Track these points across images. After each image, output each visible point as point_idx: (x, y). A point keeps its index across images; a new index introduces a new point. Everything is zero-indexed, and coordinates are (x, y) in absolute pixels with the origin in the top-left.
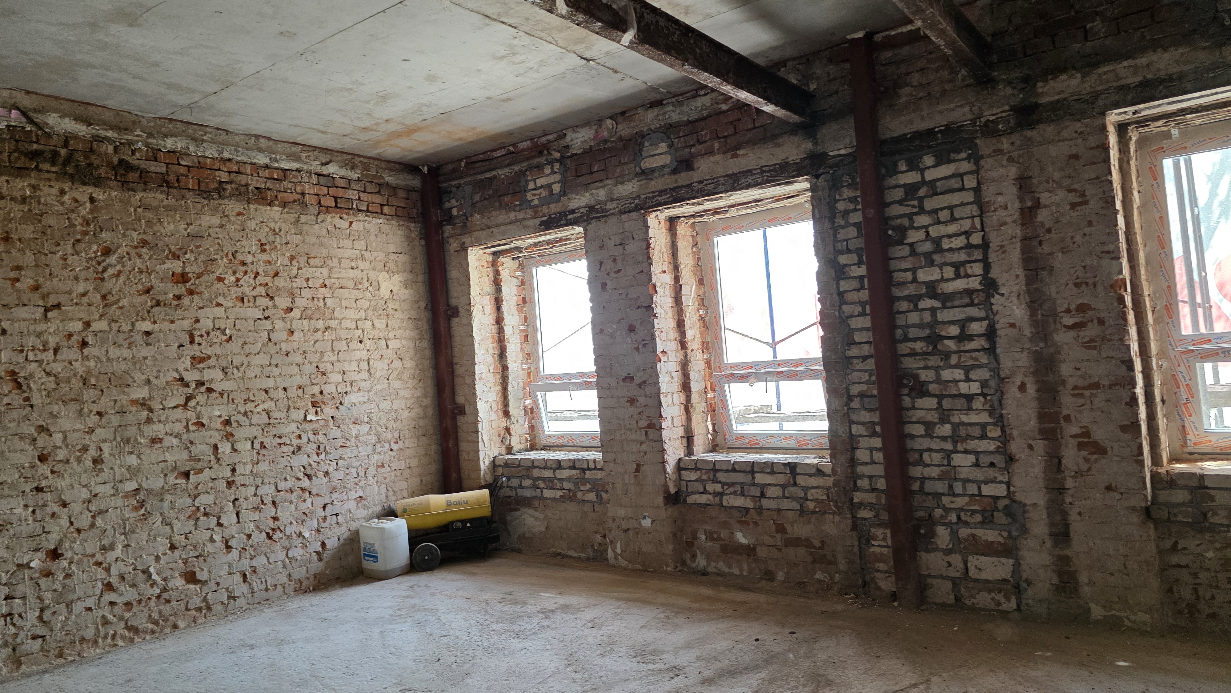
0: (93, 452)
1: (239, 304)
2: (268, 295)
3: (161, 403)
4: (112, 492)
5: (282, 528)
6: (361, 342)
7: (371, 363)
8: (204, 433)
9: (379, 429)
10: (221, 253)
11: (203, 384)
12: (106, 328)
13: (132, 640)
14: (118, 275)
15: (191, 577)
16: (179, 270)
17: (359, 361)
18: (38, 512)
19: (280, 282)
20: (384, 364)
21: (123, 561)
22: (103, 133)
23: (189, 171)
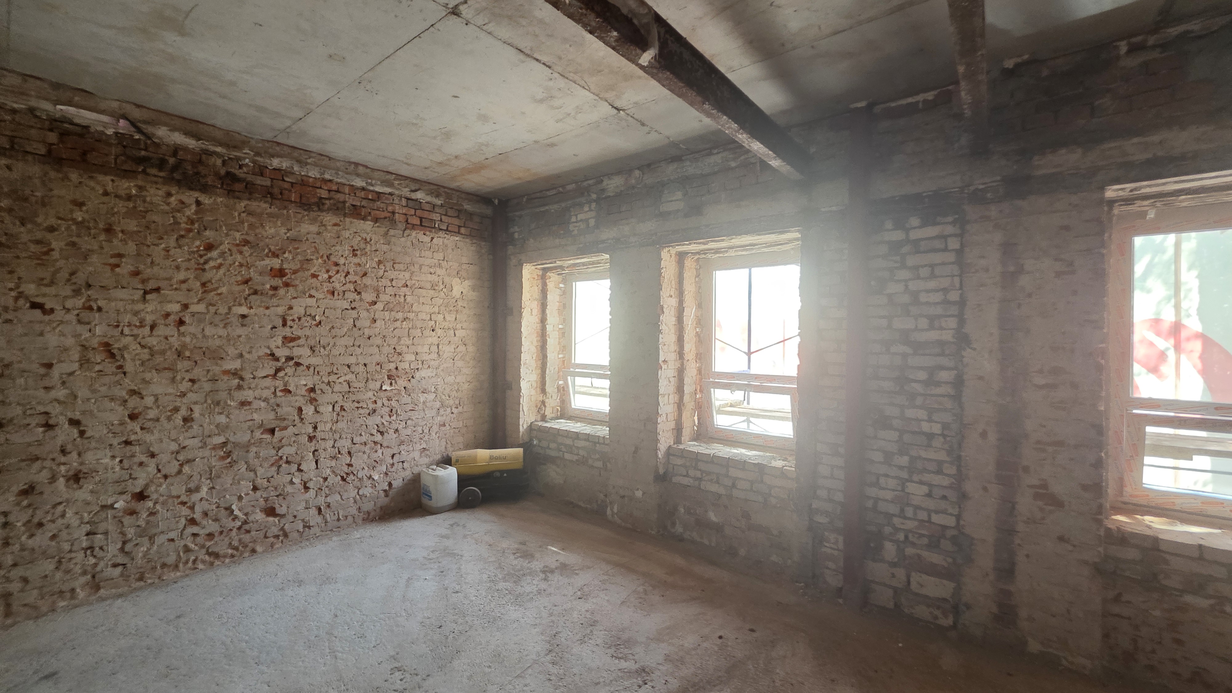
0: (183, 412)
1: (329, 296)
2: (356, 290)
3: (252, 373)
4: (200, 445)
5: (355, 473)
6: (433, 330)
7: (440, 347)
8: (290, 398)
9: (443, 397)
10: (317, 255)
11: (292, 359)
12: (204, 311)
13: (212, 564)
14: (219, 267)
15: (271, 512)
16: (277, 266)
17: (430, 345)
18: (125, 461)
19: (367, 281)
20: (451, 348)
21: (207, 500)
22: (212, 148)
23: (292, 187)
